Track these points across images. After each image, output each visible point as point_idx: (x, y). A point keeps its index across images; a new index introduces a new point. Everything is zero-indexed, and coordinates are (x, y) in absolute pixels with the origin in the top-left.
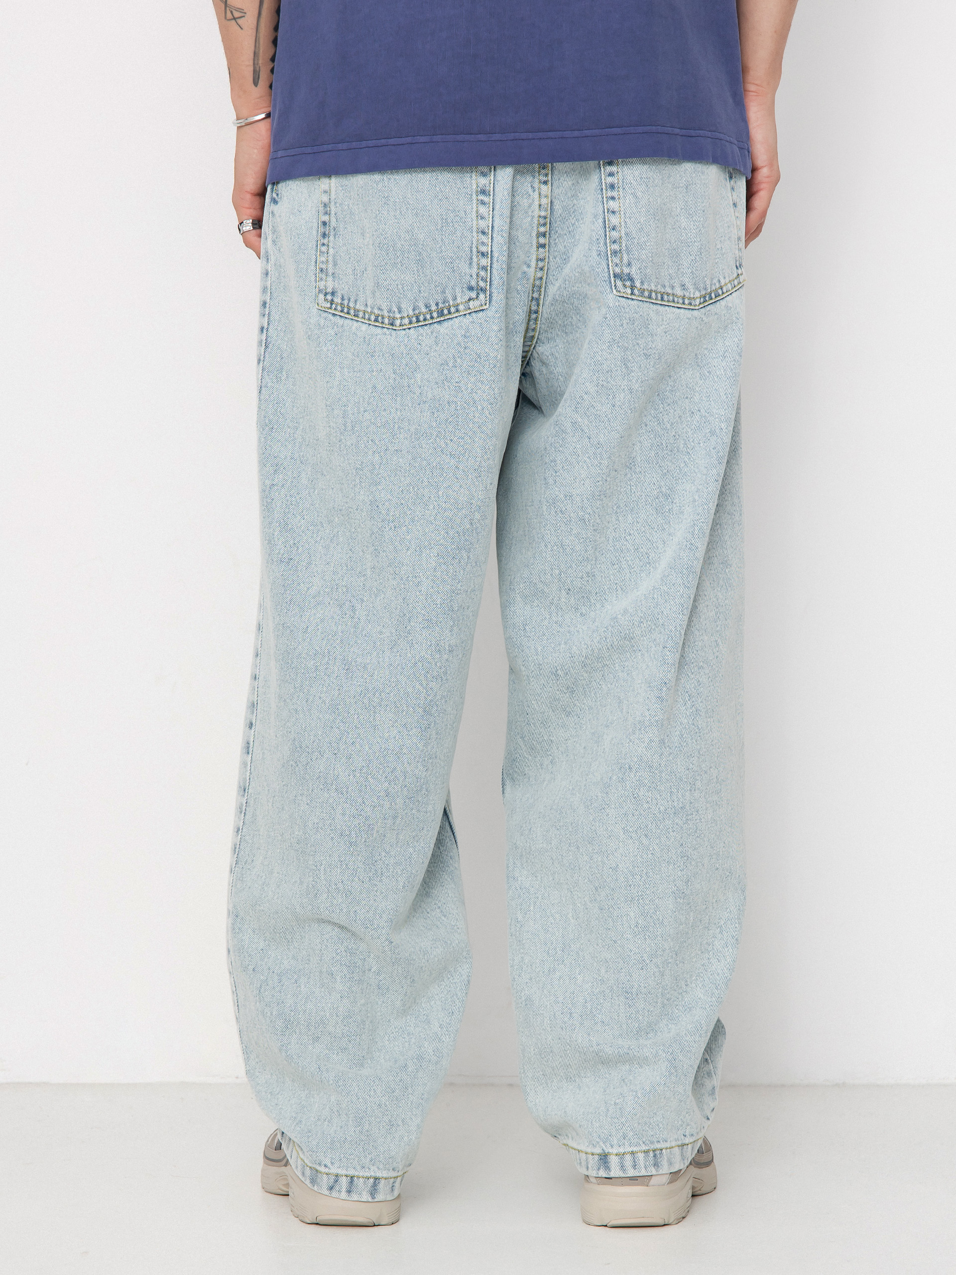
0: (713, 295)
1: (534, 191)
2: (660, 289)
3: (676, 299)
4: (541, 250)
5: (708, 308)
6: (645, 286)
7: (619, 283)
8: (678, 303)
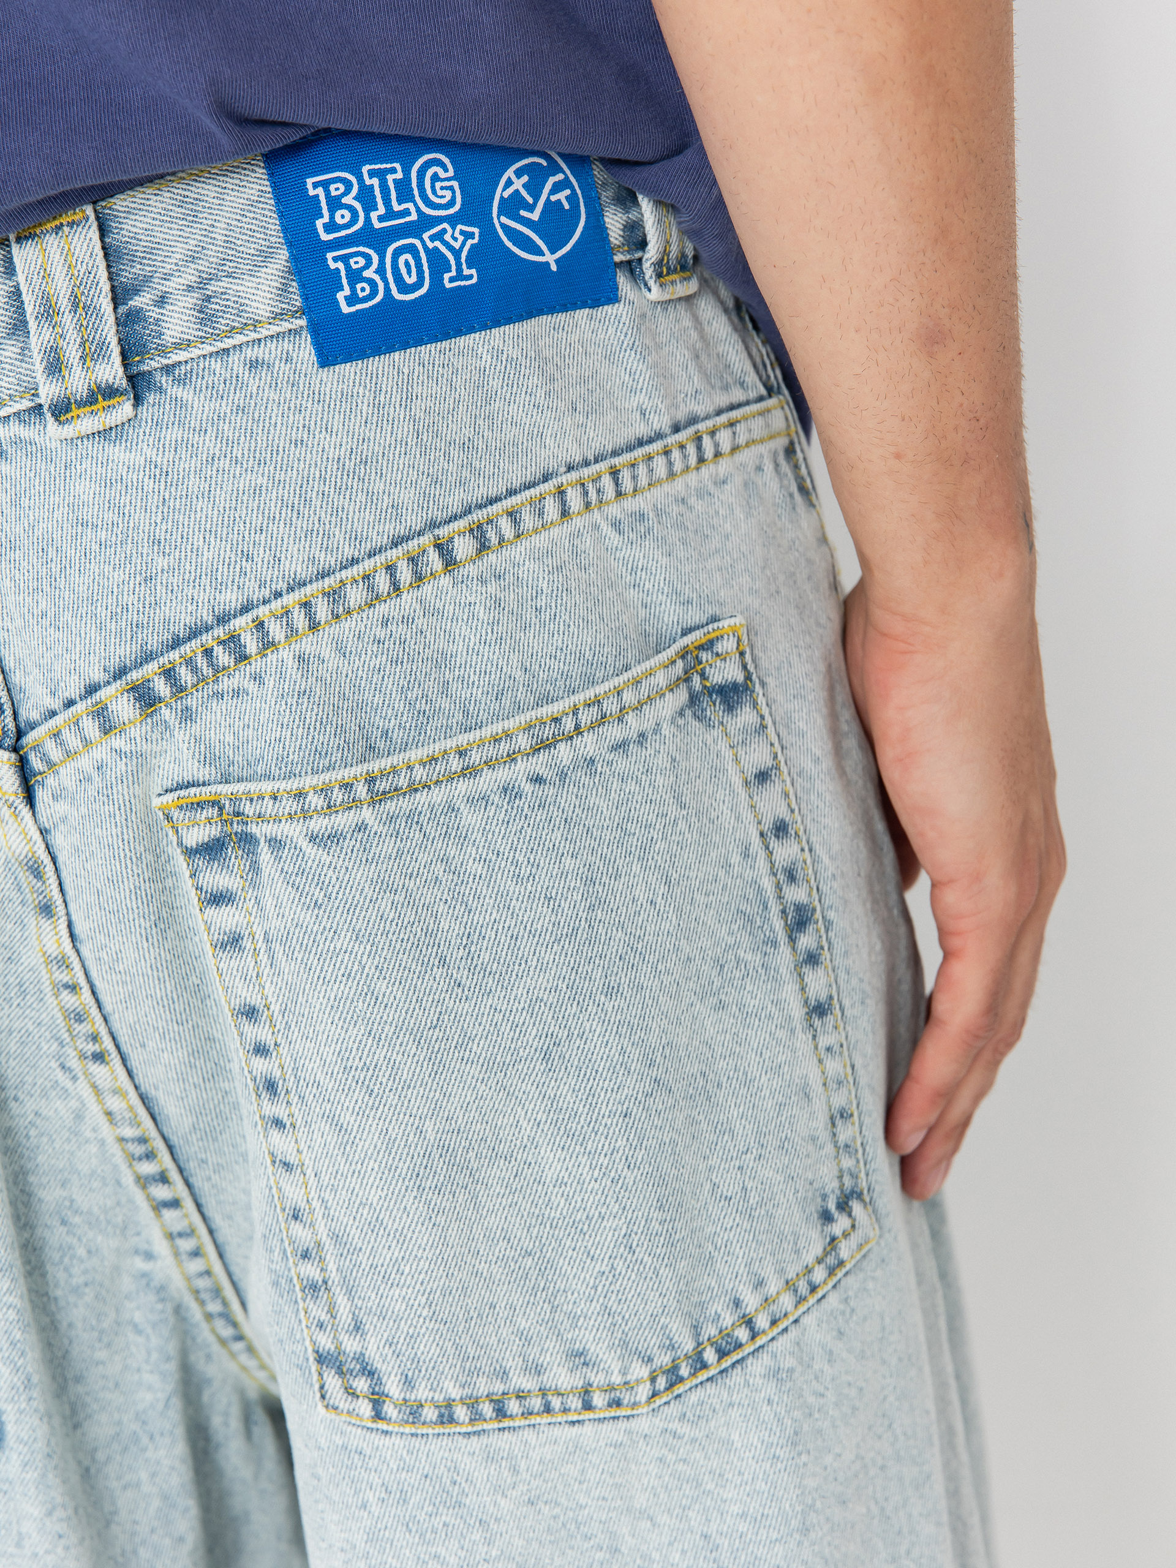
0: (710, 1355)
1: (74, 1079)
2: (483, 1386)
3: (556, 1403)
4: (168, 1214)
5: (694, 1397)
6: (422, 1393)
7: (333, 1382)
8: (565, 1411)
